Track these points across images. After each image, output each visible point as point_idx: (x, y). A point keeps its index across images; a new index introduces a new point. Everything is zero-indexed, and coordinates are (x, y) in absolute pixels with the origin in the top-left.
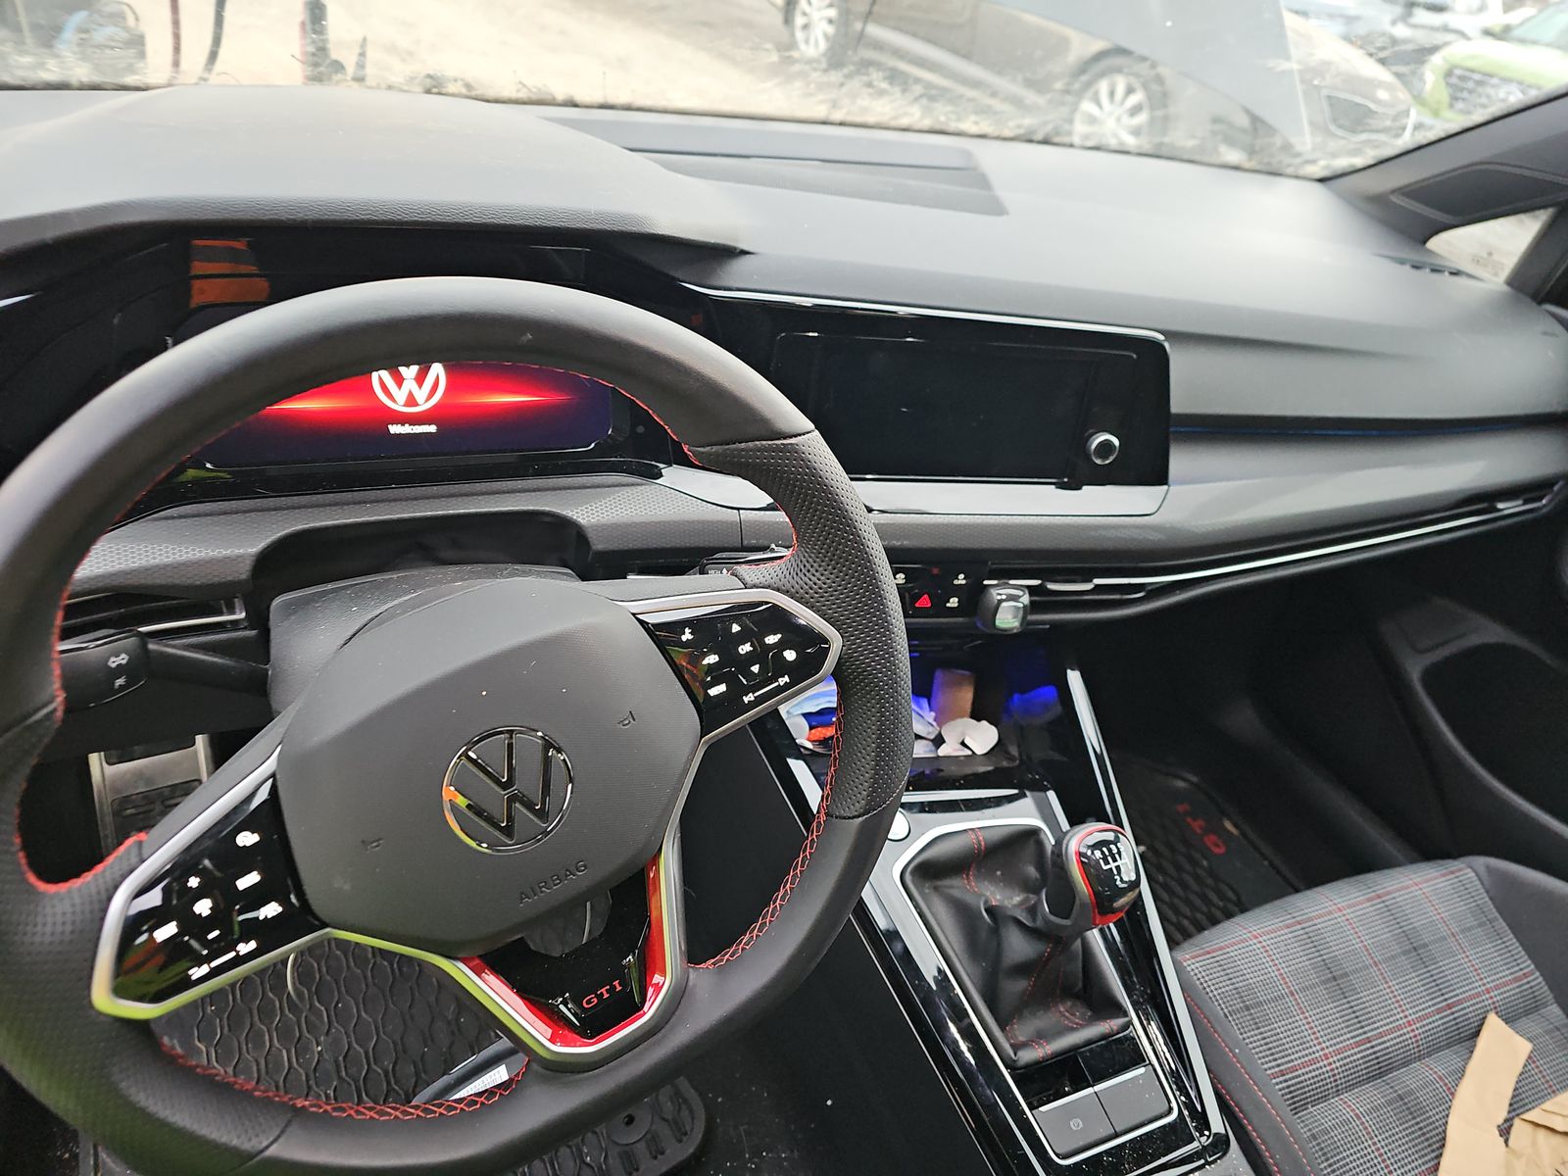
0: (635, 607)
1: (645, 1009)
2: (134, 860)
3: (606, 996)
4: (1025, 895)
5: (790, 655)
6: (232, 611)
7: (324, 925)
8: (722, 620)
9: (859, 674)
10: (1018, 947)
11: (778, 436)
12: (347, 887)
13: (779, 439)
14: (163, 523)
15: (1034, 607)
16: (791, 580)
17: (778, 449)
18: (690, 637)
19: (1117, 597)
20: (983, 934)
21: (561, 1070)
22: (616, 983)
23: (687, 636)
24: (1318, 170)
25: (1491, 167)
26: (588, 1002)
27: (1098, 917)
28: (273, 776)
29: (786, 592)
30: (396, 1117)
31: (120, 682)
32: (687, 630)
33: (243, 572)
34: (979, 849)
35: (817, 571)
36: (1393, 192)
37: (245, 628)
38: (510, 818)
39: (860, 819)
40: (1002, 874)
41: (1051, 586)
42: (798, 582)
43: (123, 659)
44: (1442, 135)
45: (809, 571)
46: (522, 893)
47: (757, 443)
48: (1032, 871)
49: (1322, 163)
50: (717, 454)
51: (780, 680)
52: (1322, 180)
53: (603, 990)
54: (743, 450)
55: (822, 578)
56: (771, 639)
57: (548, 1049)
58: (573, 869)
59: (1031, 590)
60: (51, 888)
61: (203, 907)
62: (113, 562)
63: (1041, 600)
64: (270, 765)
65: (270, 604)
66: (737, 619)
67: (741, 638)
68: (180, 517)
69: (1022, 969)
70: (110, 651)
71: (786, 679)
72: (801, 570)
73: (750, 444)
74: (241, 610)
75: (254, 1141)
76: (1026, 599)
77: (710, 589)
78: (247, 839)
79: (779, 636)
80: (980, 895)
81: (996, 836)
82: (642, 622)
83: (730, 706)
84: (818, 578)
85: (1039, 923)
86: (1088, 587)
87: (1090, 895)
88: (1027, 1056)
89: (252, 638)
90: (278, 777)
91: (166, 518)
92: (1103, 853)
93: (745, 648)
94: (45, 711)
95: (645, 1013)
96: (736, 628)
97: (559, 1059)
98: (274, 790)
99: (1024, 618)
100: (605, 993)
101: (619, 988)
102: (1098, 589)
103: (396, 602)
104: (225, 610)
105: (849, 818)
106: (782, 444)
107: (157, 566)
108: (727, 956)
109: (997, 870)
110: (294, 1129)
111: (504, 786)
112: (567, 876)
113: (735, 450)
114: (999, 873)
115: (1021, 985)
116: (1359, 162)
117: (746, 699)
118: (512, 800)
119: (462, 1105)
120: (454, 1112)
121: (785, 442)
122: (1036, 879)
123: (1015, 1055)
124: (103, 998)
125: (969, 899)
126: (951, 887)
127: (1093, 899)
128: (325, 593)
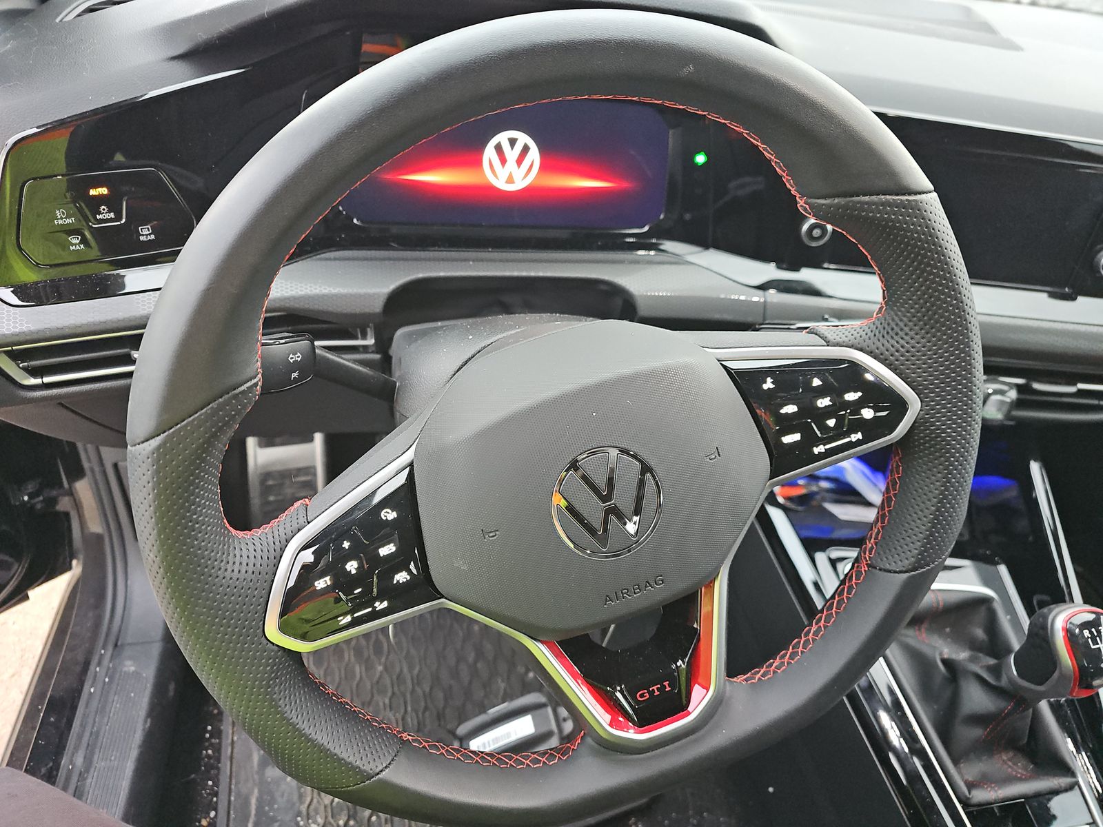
0: (722, 353)
1: (690, 709)
2: (302, 520)
3: (657, 693)
4: (972, 653)
5: (868, 413)
6: (364, 337)
7: (442, 597)
8: (803, 373)
9: (932, 439)
10: (976, 699)
11: (903, 192)
12: (465, 567)
13: (904, 194)
14: (324, 263)
15: (1019, 404)
16: (876, 341)
17: (902, 205)
18: (772, 386)
19: (1096, 402)
20: (938, 680)
21: (613, 749)
22: (666, 683)
23: (768, 384)
26: (642, 696)
27: (1077, 690)
28: (411, 465)
29: (870, 353)
30: (477, 761)
31: (295, 375)
32: (769, 380)
33: (378, 306)
34: (938, 608)
35: (906, 334)
37: (373, 352)
38: (605, 530)
39: (907, 575)
40: (951, 631)
41: (1037, 386)
42: (887, 344)
43: (298, 357)
45: (897, 334)
46: (607, 596)
47: (883, 197)
48: (980, 633)
50: (838, 206)
51: (853, 436)
53: (655, 688)
54: (867, 203)
55: (912, 341)
56: (851, 396)
57: (606, 730)
58: (652, 583)
59: (1018, 387)
60: (240, 534)
61: (352, 566)
62: (287, 288)
63: (1027, 398)
64: (408, 456)
65: (394, 335)
66: (818, 374)
67: (821, 393)
68: (335, 259)
69: (978, 719)
70: (289, 350)
71: (859, 436)
72: (888, 333)
73: (874, 198)
74: (371, 335)
75: (372, 765)
76: (1013, 395)
77: (792, 344)
78: (389, 515)
79: (860, 394)
80: (935, 647)
81: (953, 598)
82: (725, 367)
83: (801, 455)
84: (909, 341)
85: (1004, 682)
86: (1072, 389)
87: (1074, 667)
88: (980, 796)
89: (377, 360)
90: (415, 466)
91: (327, 259)
92: (1091, 633)
93: (824, 402)
94: (249, 384)
95: (689, 713)
96: (816, 382)
97: (612, 740)
98: (411, 477)
99: (1009, 411)
100: (656, 690)
101: (668, 689)
102: (1081, 393)
103: (505, 335)
104: (360, 336)
105: (895, 572)
106: (907, 200)
107: (318, 295)
108: (759, 675)
109: (947, 627)
110: (401, 759)
111: (604, 499)
112: (646, 587)
113: (859, 202)
114: (948, 630)
115: (977, 732)
117: (816, 450)
118: (608, 512)
119: (528, 761)
120: (522, 766)
121: (910, 198)
122: (983, 641)
123: (970, 793)
124: (272, 630)
125: (925, 649)
126: (907, 636)
127: (1077, 673)
128: (436, 329)
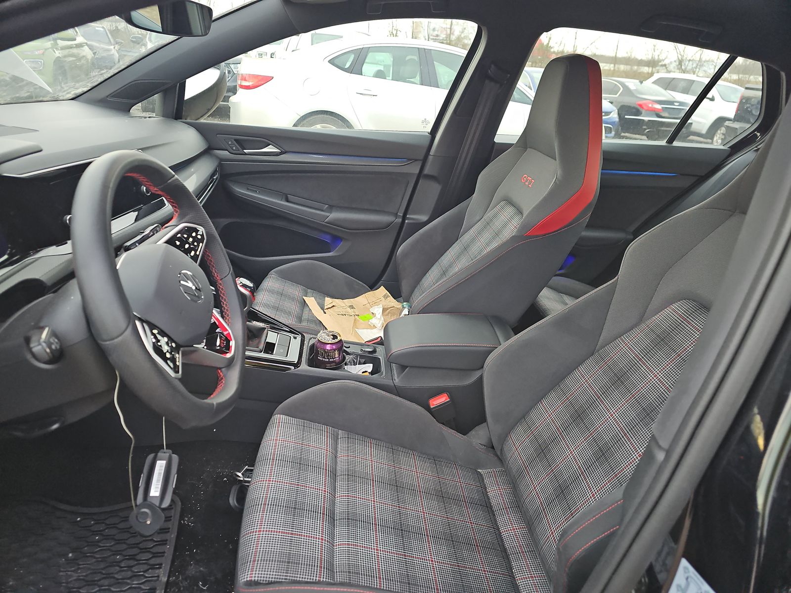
23: (178, 243)
24: (71, 96)
25: (139, 81)
36: (107, 97)
44: (113, 74)
49: (73, 93)
51: (200, 244)
52: (72, 99)
116: (85, 89)
